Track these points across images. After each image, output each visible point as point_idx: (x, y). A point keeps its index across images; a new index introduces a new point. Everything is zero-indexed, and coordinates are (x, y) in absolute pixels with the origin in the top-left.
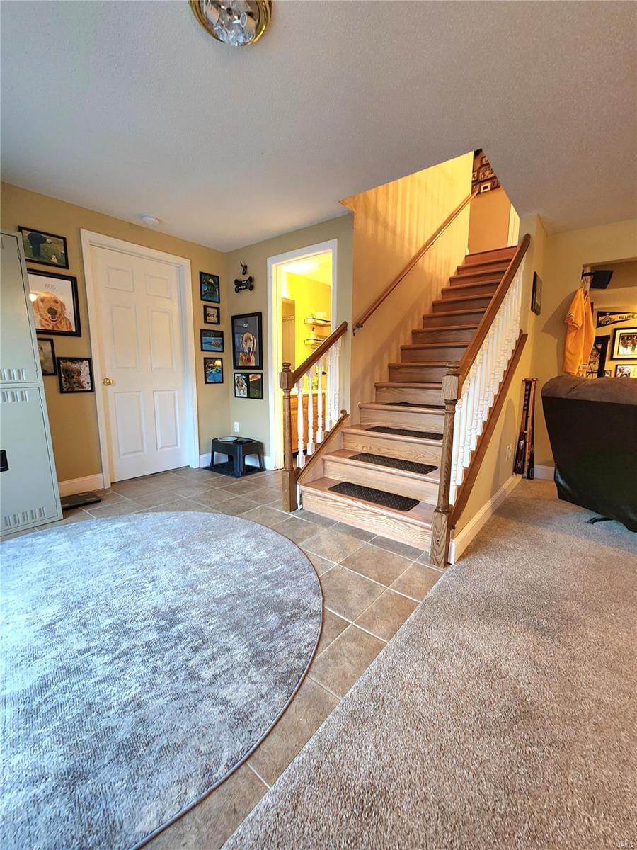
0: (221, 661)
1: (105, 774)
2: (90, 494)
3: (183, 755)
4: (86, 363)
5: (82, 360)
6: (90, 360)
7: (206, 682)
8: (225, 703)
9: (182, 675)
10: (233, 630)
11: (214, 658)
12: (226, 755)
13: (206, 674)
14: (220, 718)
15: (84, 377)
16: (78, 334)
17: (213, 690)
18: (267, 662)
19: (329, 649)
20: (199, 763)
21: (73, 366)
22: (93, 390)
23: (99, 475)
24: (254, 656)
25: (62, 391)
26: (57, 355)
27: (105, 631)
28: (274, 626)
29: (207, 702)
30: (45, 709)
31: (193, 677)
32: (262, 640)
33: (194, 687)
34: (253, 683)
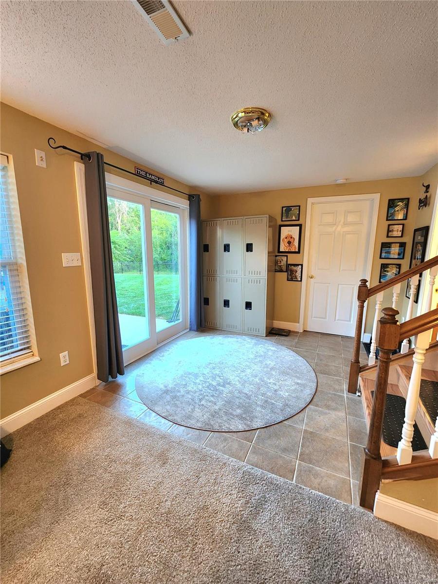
0: (209, 404)
1: (168, 396)
2: (283, 330)
3: (174, 408)
4: (300, 266)
5: (298, 265)
6: (302, 265)
7: (199, 404)
8: (193, 410)
9: (201, 397)
10: (226, 402)
11: (210, 402)
12: (175, 418)
13: (203, 402)
14: (187, 412)
15: (298, 274)
16: (299, 252)
17: (197, 406)
18: (214, 417)
19: (230, 437)
20: (173, 412)
21: (294, 268)
22: (301, 281)
23: (298, 324)
24: (215, 412)
25: (288, 280)
26: (288, 263)
27: (213, 374)
28: (234, 413)
29: (193, 407)
30: (184, 378)
31: (200, 400)
32: (224, 412)
33: (197, 402)
34: (203, 416)
